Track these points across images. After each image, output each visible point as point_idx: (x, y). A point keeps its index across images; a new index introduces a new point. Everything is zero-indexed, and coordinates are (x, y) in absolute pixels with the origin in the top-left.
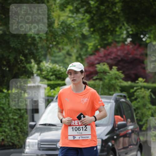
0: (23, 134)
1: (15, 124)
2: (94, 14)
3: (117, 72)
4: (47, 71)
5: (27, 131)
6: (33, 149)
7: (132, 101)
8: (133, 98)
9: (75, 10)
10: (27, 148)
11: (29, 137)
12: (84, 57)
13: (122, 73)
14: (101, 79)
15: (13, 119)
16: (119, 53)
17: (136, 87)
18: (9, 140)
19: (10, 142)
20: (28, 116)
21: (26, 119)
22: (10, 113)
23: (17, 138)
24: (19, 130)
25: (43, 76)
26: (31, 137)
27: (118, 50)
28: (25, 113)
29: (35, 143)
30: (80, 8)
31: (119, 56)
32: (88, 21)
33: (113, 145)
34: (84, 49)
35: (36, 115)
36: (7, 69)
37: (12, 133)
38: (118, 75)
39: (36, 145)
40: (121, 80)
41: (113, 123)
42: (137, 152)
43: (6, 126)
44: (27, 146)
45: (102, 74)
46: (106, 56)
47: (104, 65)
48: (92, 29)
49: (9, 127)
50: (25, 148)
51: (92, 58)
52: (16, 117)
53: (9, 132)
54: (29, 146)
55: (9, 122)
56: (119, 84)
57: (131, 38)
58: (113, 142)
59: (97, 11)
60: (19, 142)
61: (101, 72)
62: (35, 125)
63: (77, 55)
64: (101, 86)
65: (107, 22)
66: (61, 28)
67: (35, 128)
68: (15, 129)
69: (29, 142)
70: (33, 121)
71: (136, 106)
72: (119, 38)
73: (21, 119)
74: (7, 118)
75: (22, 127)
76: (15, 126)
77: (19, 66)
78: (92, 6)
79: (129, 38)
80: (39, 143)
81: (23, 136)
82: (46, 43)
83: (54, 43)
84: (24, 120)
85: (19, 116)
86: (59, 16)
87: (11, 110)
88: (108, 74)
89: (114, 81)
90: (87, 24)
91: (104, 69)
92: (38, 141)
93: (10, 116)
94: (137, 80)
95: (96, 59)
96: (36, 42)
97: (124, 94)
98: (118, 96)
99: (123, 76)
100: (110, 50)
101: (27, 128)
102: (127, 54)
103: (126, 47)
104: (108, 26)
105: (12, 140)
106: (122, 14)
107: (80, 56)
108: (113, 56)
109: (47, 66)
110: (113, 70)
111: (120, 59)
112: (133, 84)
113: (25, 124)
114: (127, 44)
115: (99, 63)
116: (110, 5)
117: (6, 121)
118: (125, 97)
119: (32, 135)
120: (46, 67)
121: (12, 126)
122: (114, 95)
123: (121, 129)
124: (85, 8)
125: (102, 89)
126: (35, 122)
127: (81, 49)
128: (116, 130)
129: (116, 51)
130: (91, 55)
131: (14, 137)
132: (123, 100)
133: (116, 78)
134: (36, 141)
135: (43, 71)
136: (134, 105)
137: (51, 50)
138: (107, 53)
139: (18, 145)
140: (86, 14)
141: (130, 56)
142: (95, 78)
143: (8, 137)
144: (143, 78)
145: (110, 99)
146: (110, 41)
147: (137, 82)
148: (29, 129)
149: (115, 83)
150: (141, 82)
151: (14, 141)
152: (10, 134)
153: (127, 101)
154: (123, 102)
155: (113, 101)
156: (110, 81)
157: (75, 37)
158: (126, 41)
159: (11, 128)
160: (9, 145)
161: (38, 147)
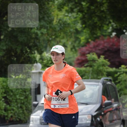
0: (28, 111)
1: (21, 103)
2: (86, 13)
3: (104, 60)
4: (48, 60)
5: (31, 110)
6: (36, 123)
7: (116, 84)
8: (117, 81)
9: (70, 10)
10: (31, 122)
11: (33, 114)
12: (77, 48)
13: (109, 61)
14: (91, 66)
15: (19, 99)
16: (106, 45)
17: (120, 72)
18: (17, 116)
19: (17, 118)
20: (32, 97)
21: (31, 100)
22: (17, 94)
23: (23, 115)
24: (24, 108)
25: (44, 64)
26: (34, 114)
27: (105, 42)
28: (30, 95)
29: (38, 118)
30: (74, 9)
31: (106, 47)
32: (81, 19)
33: (101, 120)
34: (77, 42)
35: (38, 96)
36: (15, 59)
37: (19, 111)
38: (105, 63)
39: (38, 120)
40: (107, 67)
41: (101, 101)
42: (121, 125)
43: (14, 105)
44: (31, 121)
45: (91, 62)
46: (95, 47)
47: (93, 54)
48: (84, 26)
49: (16, 106)
50: (29, 123)
51: (84, 49)
52: (22, 98)
53: (16, 110)
54: (33, 121)
55: (16, 102)
56: (106, 70)
57: (116, 32)
58: (101, 117)
59: (88, 10)
60: (25, 118)
61: (91, 61)
62: (38, 104)
63: (72, 47)
64: (91, 72)
65: (96, 20)
66: (59, 24)
67: (38, 106)
68: (21, 107)
69: (32, 118)
70: (36, 100)
71: (120, 88)
72: (106, 32)
73: (26, 100)
74: (15, 98)
75: (27, 106)
76: (22, 105)
77: (25, 56)
78: (84, 7)
79: (114, 32)
80: (41, 118)
81: (28, 113)
82: (47, 37)
83: (53, 37)
84: (29, 100)
85: (24, 97)
86: (58, 15)
87: (18, 92)
88: (97, 62)
89: (101, 68)
90: (80, 21)
91: (94, 58)
92: (40, 117)
93: (18, 97)
94: (120, 66)
95: (87, 50)
96: (38, 37)
97: (110, 78)
98: (105, 80)
99: (109, 63)
100: (99, 42)
101: (31, 107)
102: (112, 45)
103: (111, 40)
104: (96, 23)
105: (19, 116)
106: (108, 13)
107: (74, 47)
108: (101, 47)
109: (48, 56)
110: (100, 58)
111: (106, 49)
112: (117, 70)
113: (29, 103)
114: (113, 38)
115: (89, 53)
116: (99, 6)
117: (14, 101)
118: (110, 80)
119: (35, 112)
120: (46, 57)
121: (19, 105)
122: (102, 79)
123: (108, 107)
124: (78, 8)
125: (92, 74)
126: (38, 101)
127: (75, 42)
128: (104, 108)
129: (104, 43)
130: (83, 46)
131: (20, 114)
132: (109, 83)
133: (103, 65)
134: (39, 117)
135: (44, 60)
136: (118, 87)
137: (51, 42)
138: (96, 44)
139: (24, 121)
140: (79, 13)
141: (115, 47)
142: (86, 65)
143: (16, 114)
144: (125, 65)
145: (98, 82)
146: (99, 34)
147: (120, 68)
148: (33, 107)
149: (102, 69)
150: (124, 68)
151: (21, 117)
152: (18, 112)
153: (112, 83)
154: (109, 84)
155: (101, 84)
156: (98, 67)
157: (70, 32)
158: (111, 35)
159: (18, 107)
160: (17, 121)
161: (40, 122)
